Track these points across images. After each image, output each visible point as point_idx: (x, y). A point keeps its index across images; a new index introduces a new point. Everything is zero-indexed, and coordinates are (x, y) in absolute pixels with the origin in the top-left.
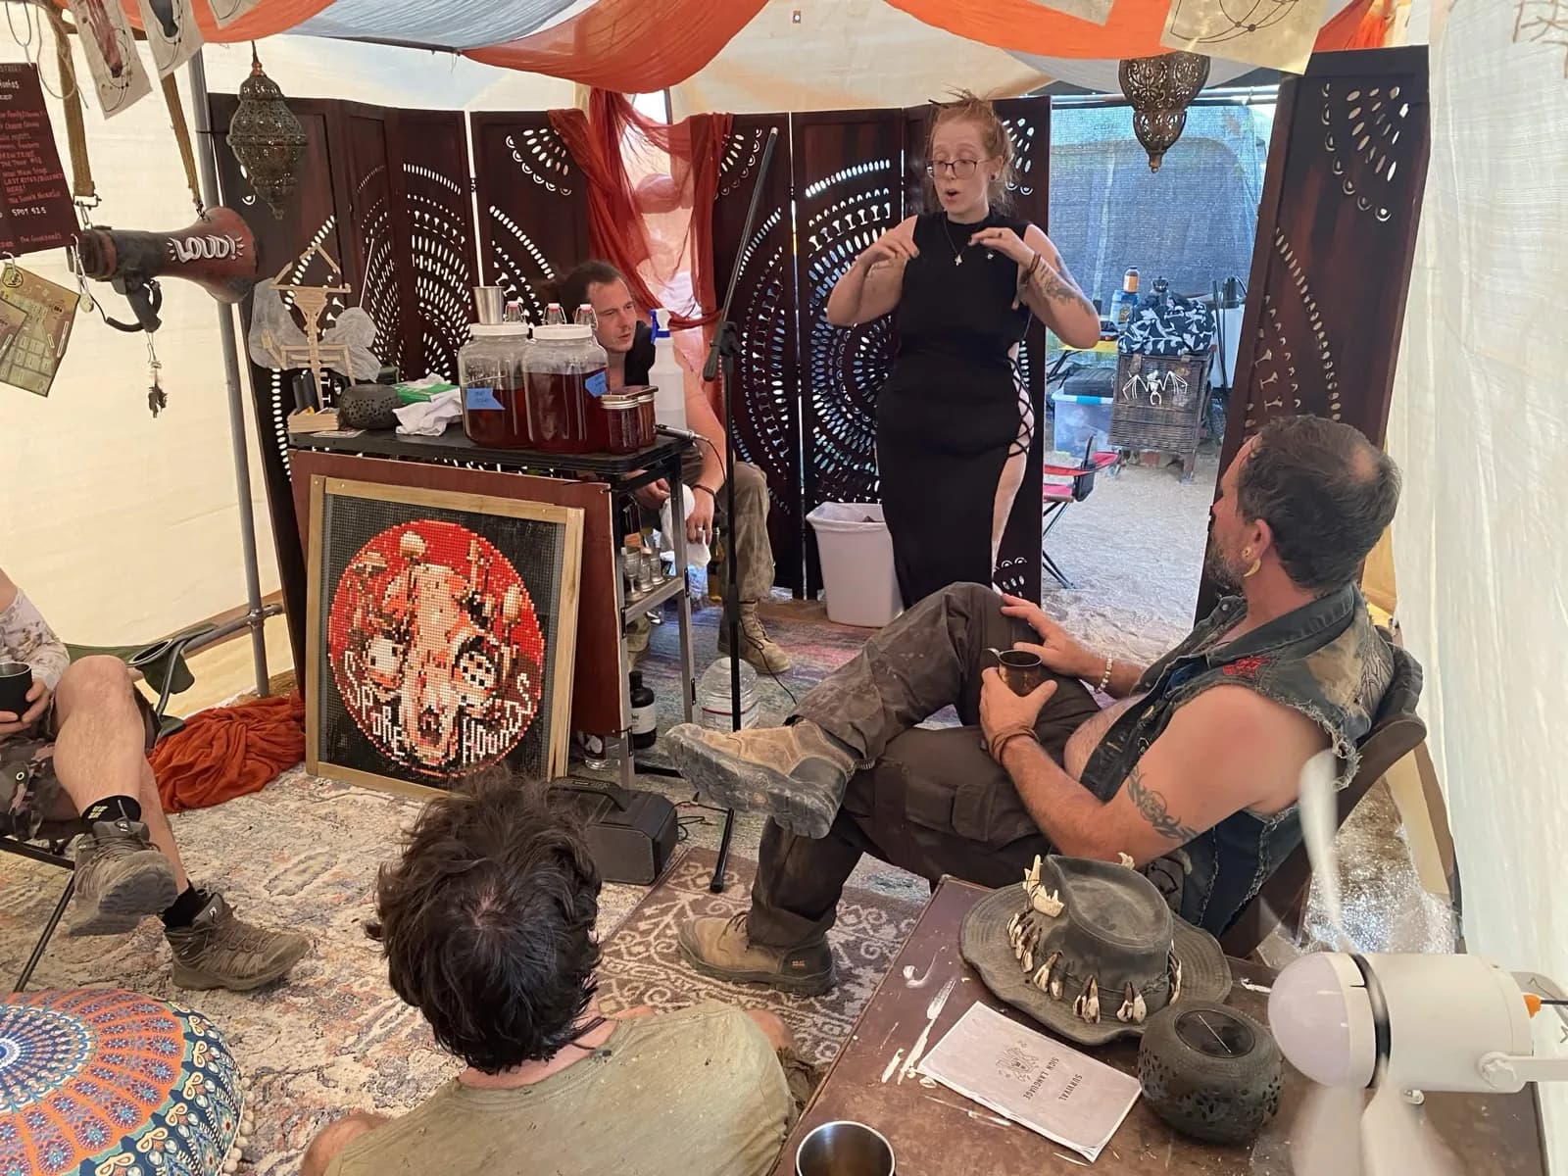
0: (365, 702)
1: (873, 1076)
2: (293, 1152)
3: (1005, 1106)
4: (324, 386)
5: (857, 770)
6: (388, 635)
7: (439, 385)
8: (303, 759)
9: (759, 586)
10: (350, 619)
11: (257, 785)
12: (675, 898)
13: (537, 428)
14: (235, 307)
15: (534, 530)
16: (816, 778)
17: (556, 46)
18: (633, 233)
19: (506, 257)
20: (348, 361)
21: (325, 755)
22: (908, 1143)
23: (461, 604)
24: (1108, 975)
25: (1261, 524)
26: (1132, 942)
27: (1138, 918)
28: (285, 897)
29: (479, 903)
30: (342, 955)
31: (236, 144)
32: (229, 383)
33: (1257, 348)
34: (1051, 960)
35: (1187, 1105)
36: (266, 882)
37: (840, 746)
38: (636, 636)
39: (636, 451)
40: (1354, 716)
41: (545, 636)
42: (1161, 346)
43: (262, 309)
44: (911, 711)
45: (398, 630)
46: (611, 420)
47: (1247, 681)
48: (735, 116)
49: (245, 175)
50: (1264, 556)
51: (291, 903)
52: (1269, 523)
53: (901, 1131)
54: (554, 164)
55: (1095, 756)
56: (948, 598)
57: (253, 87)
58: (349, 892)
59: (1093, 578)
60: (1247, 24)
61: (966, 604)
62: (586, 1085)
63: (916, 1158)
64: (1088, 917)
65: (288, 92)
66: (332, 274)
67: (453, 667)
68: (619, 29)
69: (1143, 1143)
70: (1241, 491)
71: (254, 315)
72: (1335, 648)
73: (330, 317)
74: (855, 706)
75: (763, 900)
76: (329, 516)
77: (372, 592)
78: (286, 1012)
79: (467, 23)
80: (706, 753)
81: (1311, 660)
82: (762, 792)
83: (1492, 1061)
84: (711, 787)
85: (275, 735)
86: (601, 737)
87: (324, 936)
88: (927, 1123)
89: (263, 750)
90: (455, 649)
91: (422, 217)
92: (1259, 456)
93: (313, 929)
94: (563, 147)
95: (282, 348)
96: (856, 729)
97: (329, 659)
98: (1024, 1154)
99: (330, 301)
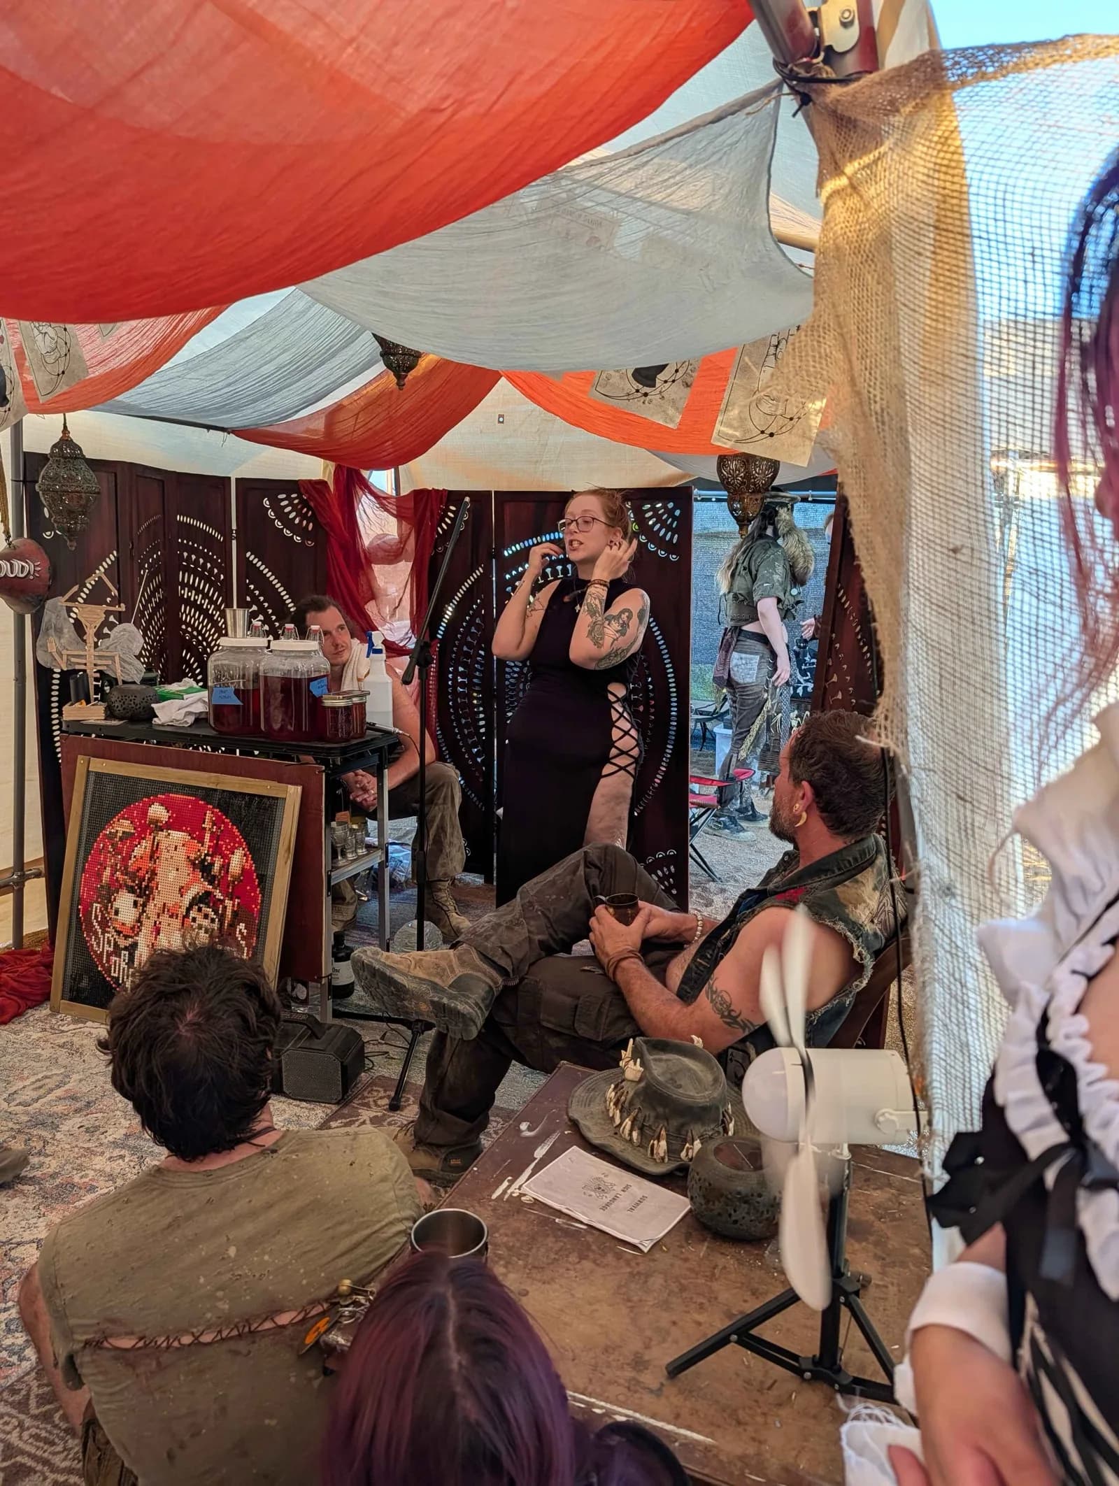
0: (106, 948)
1: (486, 1194)
3: (583, 1214)
4: (96, 686)
5: (505, 987)
6: (131, 890)
7: (191, 687)
8: (48, 999)
9: (451, 867)
10: (100, 875)
11: (6, 1017)
12: (359, 1115)
13: (267, 720)
14: (28, 618)
15: (260, 802)
16: (468, 989)
17: (309, 431)
18: (363, 580)
19: (257, 592)
20: (118, 665)
21: (68, 995)
22: (507, 1239)
23: (194, 864)
24: (675, 1123)
25: (805, 783)
26: (693, 1097)
27: (699, 1081)
28: (21, 1108)
29: (185, 1016)
30: (67, 1153)
31: (44, 491)
32: (16, 680)
33: (827, 672)
34: (633, 1114)
35: (718, 1207)
36: (6, 1095)
37: (490, 965)
38: (343, 907)
39: (347, 740)
40: (870, 932)
41: (263, 892)
43: (50, 620)
44: (551, 942)
45: (140, 886)
46: (329, 715)
47: (792, 904)
48: (450, 492)
49: (47, 515)
50: (808, 810)
51: (27, 1113)
52: (810, 782)
53: (502, 1231)
54: (301, 522)
55: (689, 969)
56: (586, 853)
57: (61, 450)
58: (78, 1105)
59: (738, 876)
60: (768, 432)
61: (600, 859)
62: (255, 1173)
63: (510, 1249)
64: (661, 1079)
65: (89, 454)
66: (111, 596)
67: (184, 917)
68: (361, 418)
69: (687, 1240)
70: (791, 763)
71: (43, 626)
73: (106, 630)
74: (506, 934)
75: (428, 1104)
76: (91, 790)
77: (120, 853)
79: (237, 409)
81: (839, 889)
82: (425, 1001)
83: (883, 1114)
85: (25, 976)
86: (306, 985)
87: (53, 1138)
88: (523, 1227)
89: (13, 989)
90: (186, 901)
91: (189, 557)
92: (804, 736)
93: (44, 1133)
94: (309, 508)
95: (64, 652)
96: (505, 952)
97: (78, 910)
98: (594, 1247)
99: (107, 618)
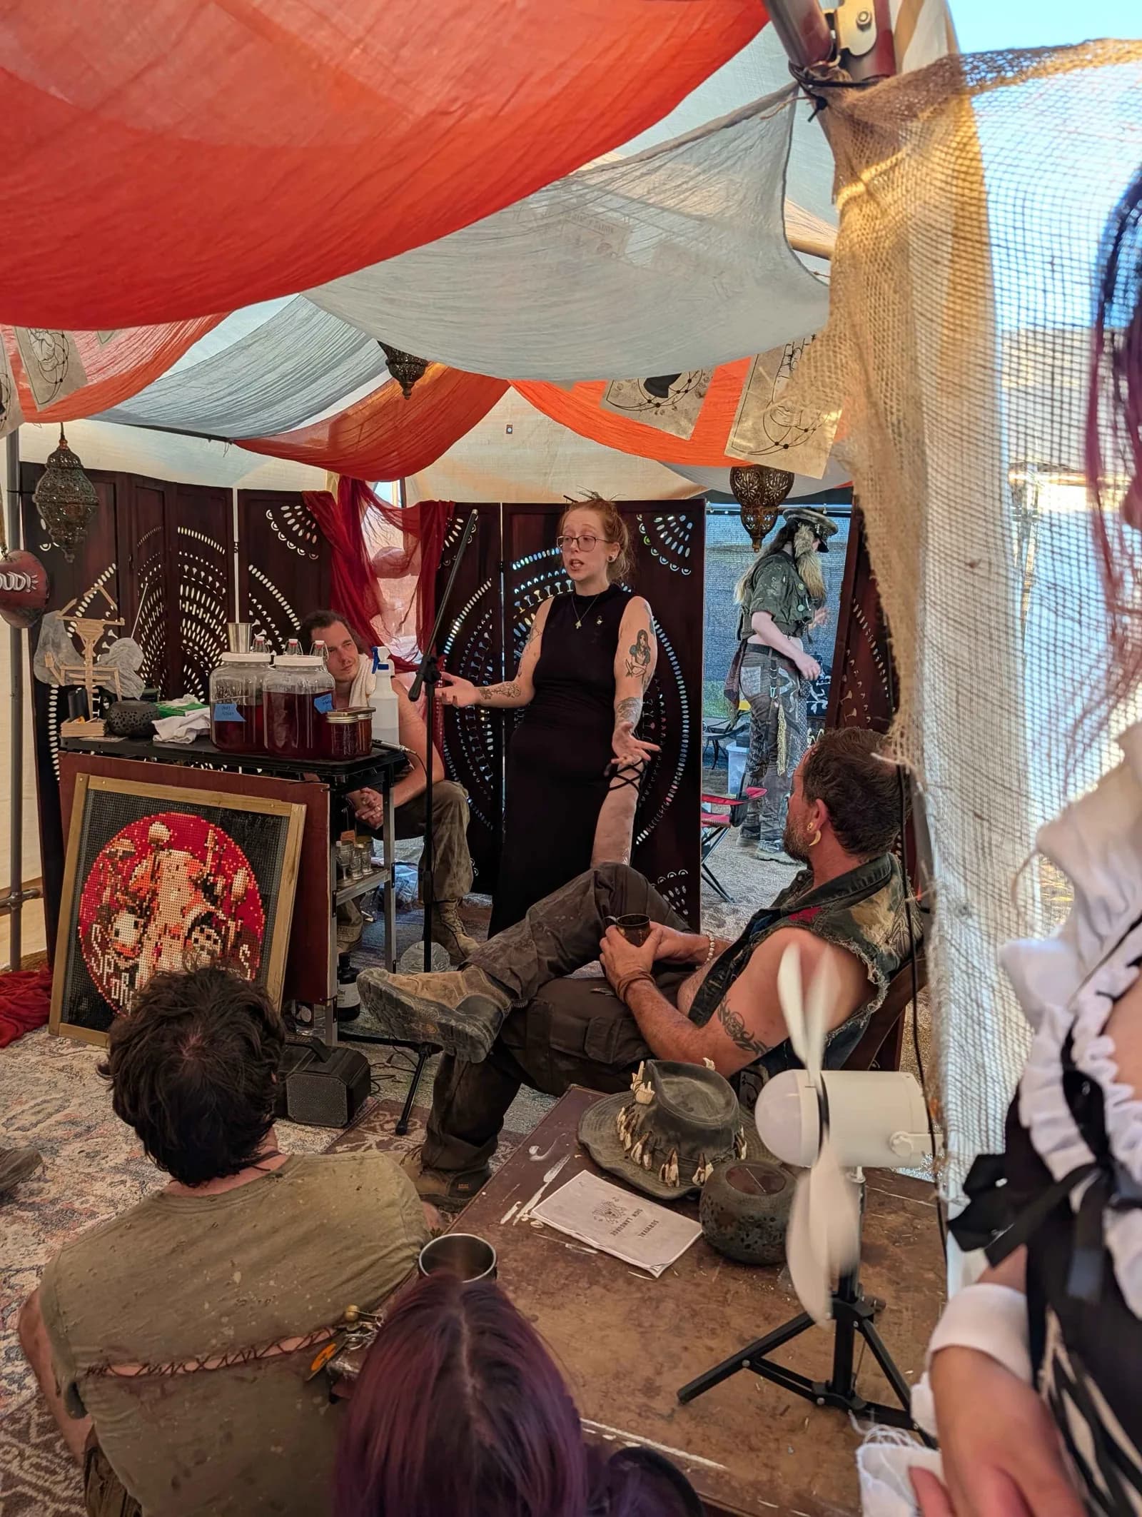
0: (107, 969)
1: (494, 1219)
2: (10, 1331)
3: (594, 1239)
4: (95, 702)
5: (514, 1009)
7: (193, 704)
8: (47, 1022)
9: (458, 887)
10: (99, 896)
11: (3, 1042)
12: (365, 1139)
13: (271, 737)
14: (25, 632)
15: (263, 821)
16: (476, 1011)
17: (312, 441)
18: (368, 594)
19: (260, 607)
20: (117, 681)
21: (67, 1018)
22: (515, 1264)
23: (196, 884)
24: (687, 1147)
25: (819, 801)
26: (705, 1121)
27: (711, 1104)
28: (20, 1132)
29: (188, 1040)
30: (67, 1179)
31: (41, 502)
32: (13, 695)
33: (842, 689)
34: (644, 1138)
35: (730, 1231)
36: (4, 1120)
37: (498, 987)
39: (353, 758)
40: (885, 953)
41: (266, 912)
42: (814, 708)
43: (47, 635)
44: (561, 964)
46: (334, 733)
47: (805, 925)
48: (458, 504)
49: (44, 527)
50: (822, 828)
51: (26, 1138)
52: (824, 800)
53: (511, 1256)
54: (305, 534)
55: (701, 990)
56: (595, 872)
57: (58, 458)
58: (78, 1130)
59: (751, 896)
60: (783, 443)
61: (610, 879)
62: (260, 1197)
63: (519, 1274)
64: (673, 1102)
66: (110, 610)
67: (186, 938)
68: (366, 428)
69: (699, 1265)
70: (805, 781)
71: (41, 641)
72: (872, 902)
73: (105, 645)
74: (515, 956)
75: (435, 1129)
76: (90, 808)
78: (13, 1223)
79: (238, 419)
80: (389, 990)
81: (854, 909)
82: (432, 1023)
83: (898, 1137)
84: (392, 1020)
85: (23, 999)
86: (311, 1007)
87: (53, 1164)
88: (533, 1252)
89: (10, 1012)
91: (190, 571)
92: (818, 753)
94: (313, 521)
95: (62, 667)
96: (513, 973)
97: (78, 931)
98: (604, 1272)
99: (106, 633)
